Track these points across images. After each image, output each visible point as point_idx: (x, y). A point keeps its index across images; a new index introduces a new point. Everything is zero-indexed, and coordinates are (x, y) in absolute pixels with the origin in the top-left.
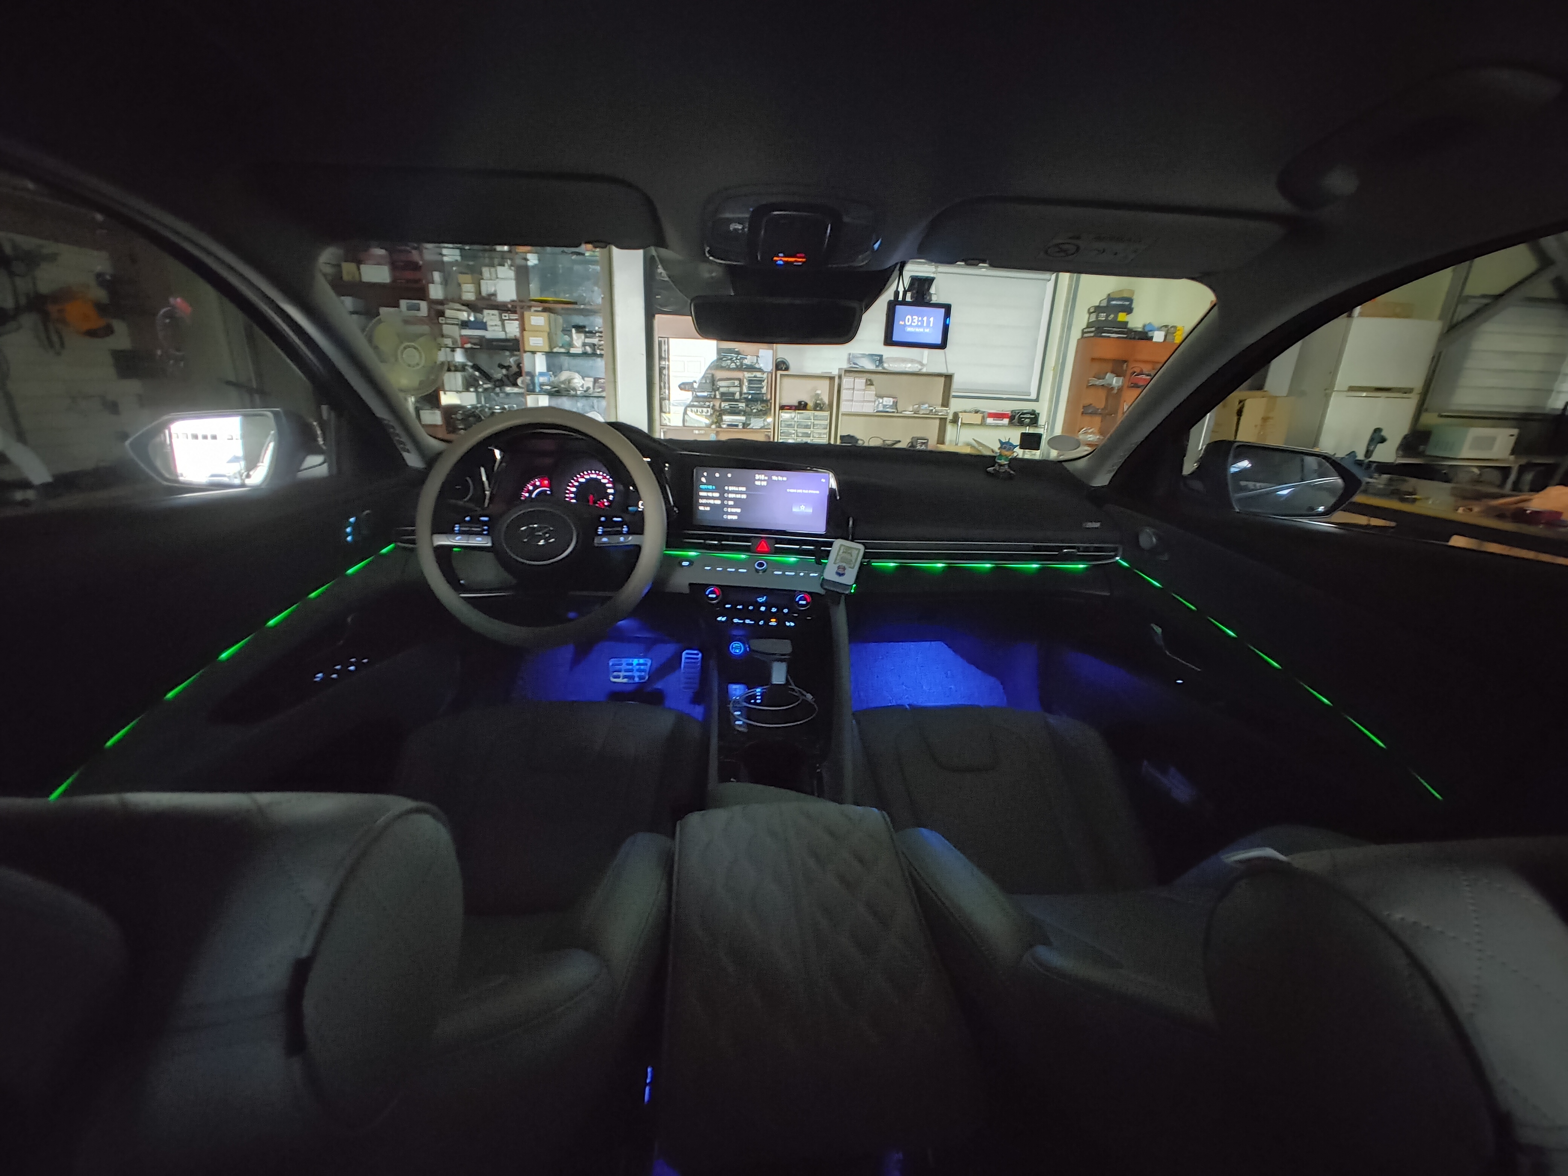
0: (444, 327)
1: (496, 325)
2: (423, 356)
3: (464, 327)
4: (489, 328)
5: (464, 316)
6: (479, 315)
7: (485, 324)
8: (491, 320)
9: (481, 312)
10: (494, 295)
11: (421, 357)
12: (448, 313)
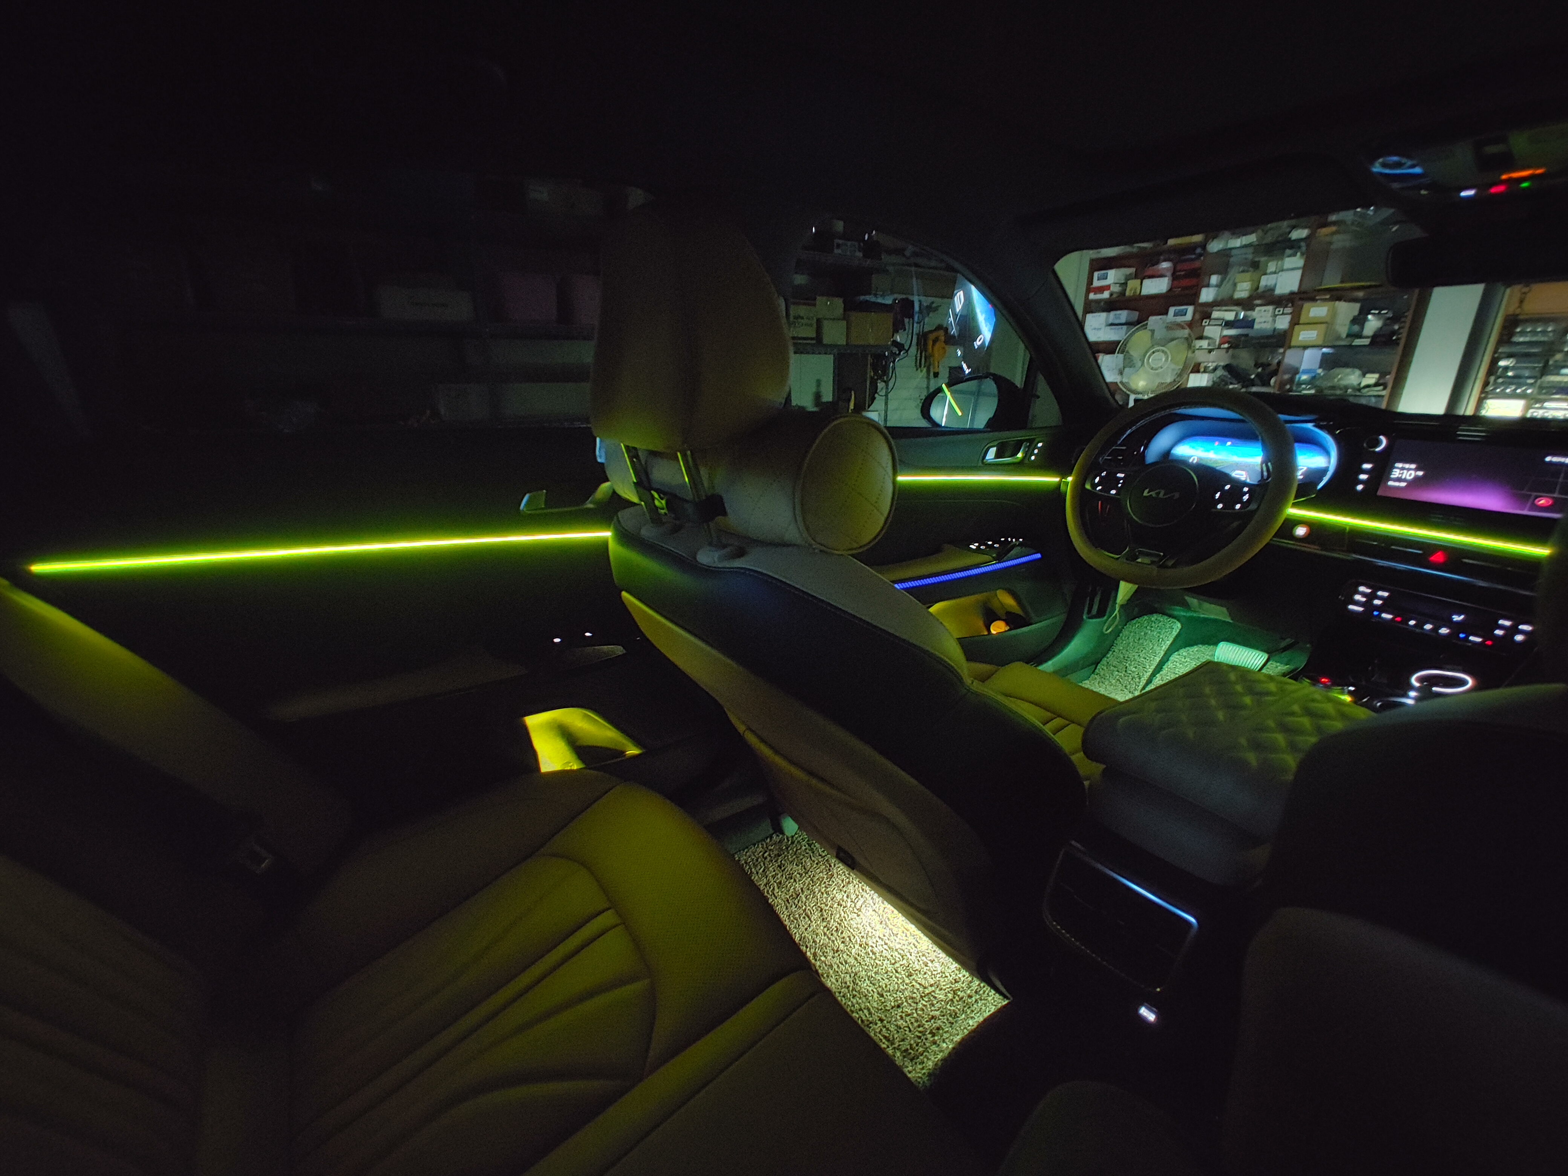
0: (1207, 328)
1: (1265, 322)
2: (1170, 359)
3: (1228, 327)
4: (1256, 326)
5: (1230, 316)
6: (1249, 313)
7: (1254, 320)
8: (1261, 317)
9: (1253, 309)
10: (1272, 290)
11: (1167, 359)
12: (1216, 314)
